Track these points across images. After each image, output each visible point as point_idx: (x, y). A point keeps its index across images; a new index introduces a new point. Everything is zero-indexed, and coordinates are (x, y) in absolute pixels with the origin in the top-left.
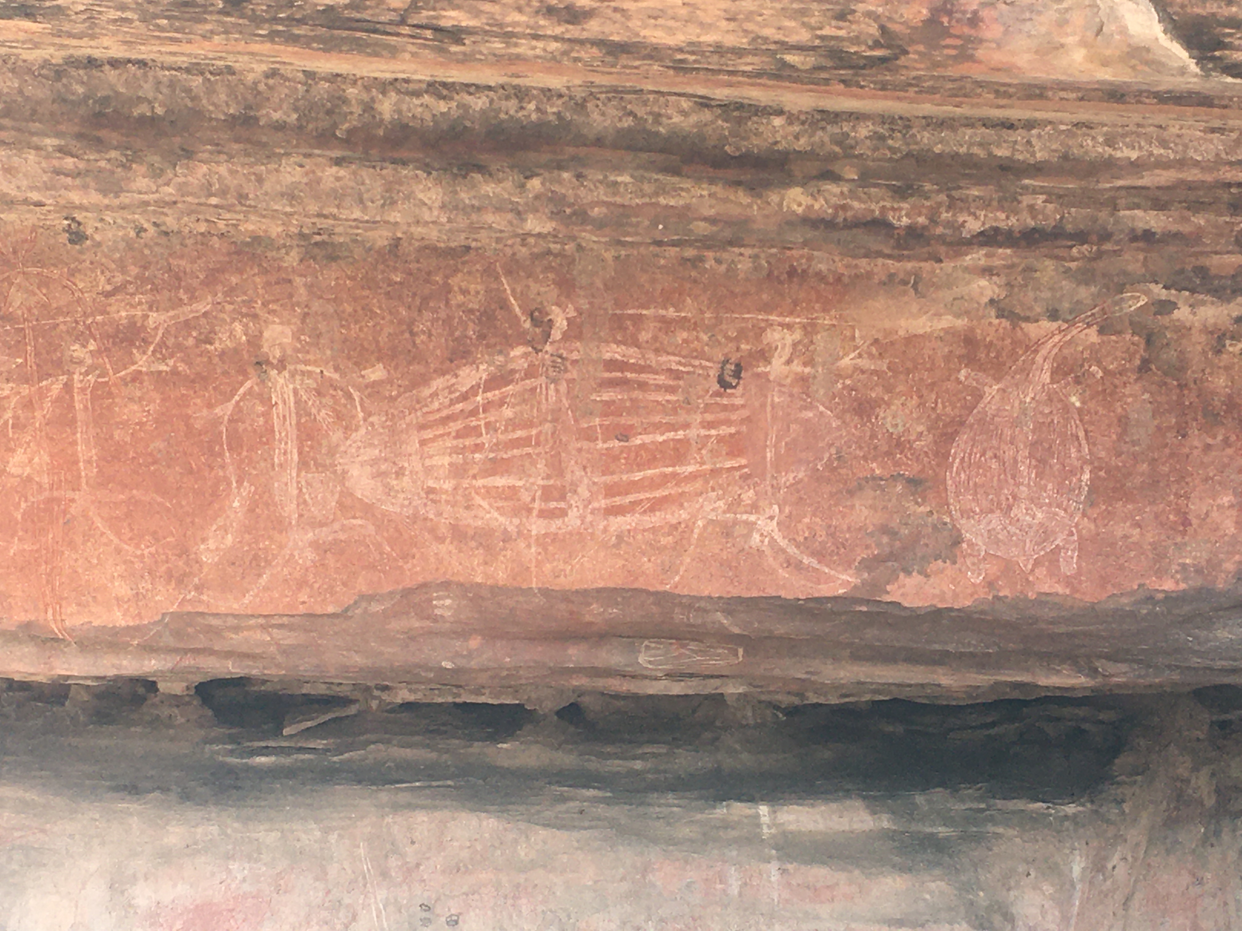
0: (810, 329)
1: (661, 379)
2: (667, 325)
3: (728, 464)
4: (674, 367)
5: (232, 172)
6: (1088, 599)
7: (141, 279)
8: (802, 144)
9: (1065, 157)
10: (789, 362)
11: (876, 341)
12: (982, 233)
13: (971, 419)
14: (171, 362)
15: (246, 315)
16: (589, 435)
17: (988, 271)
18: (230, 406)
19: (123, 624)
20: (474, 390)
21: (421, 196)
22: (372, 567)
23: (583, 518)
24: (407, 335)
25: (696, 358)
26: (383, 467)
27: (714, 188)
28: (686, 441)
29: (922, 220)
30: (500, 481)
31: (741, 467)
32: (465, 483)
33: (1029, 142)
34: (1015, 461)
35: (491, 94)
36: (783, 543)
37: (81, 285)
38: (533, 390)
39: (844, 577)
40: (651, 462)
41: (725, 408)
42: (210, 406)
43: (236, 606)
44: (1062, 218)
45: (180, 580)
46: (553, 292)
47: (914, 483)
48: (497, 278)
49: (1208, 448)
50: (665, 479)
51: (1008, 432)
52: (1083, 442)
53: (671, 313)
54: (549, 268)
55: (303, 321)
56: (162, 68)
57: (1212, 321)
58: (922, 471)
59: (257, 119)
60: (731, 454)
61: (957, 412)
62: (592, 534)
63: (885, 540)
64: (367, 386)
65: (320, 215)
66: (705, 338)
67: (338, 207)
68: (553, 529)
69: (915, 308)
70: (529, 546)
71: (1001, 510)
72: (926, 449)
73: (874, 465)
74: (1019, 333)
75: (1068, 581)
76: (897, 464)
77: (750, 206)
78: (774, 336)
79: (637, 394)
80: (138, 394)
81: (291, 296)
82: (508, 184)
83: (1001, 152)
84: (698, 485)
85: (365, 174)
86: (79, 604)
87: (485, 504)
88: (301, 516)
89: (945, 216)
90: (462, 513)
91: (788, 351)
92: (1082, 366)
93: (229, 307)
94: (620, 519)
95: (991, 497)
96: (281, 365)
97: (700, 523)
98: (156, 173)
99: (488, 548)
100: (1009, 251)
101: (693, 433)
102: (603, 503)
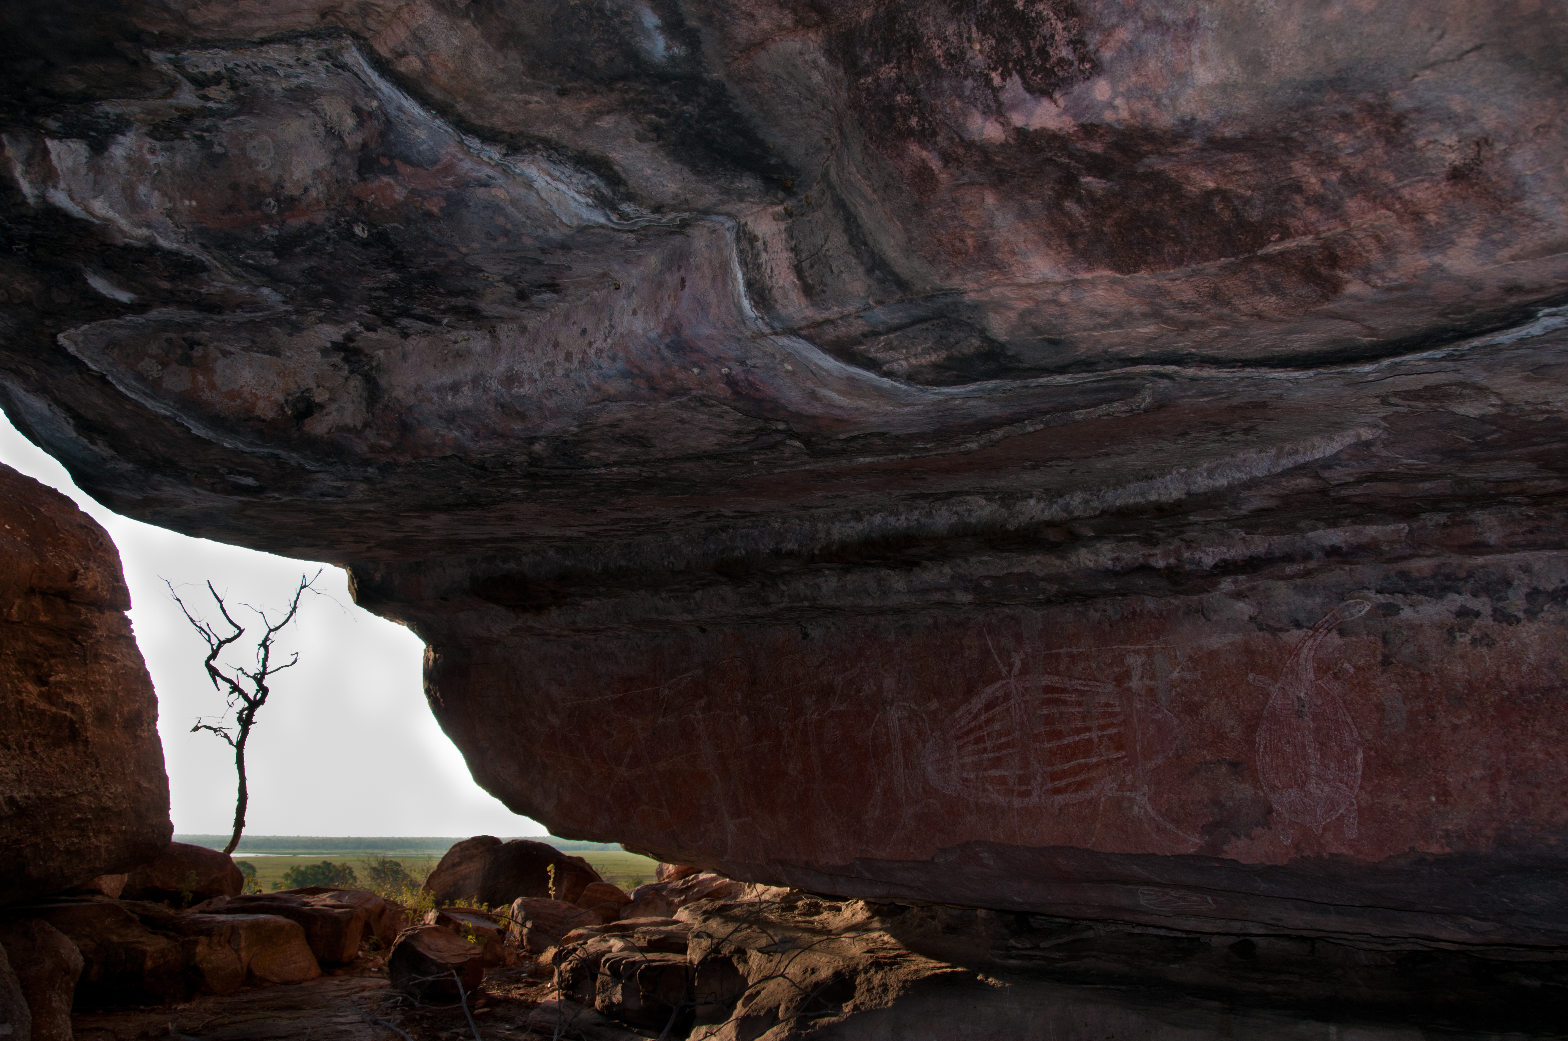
0: (1150, 653)
1: (1073, 697)
2: (1073, 658)
3: (1115, 756)
4: (1080, 687)
6: (1368, 859)
10: (1142, 678)
11: (1190, 658)
12: (1216, 566)
13: (1265, 712)
14: (846, 705)
15: (875, 673)
16: (1039, 739)
17: (1239, 595)
18: (871, 729)
19: (841, 864)
20: (980, 712)
21: (896, 586)
22: (942, 830)
23: (1040, 796)
24: (945, 679)
25: (1090, 680)
26: (942, 765)
28: (1090, 741)
30: (997, 773)
31: (1123, 757)
32: (981, 774)
33: (1166, 486)
36: (1152, 813)
37: (807, 663)
38: (1007, 710)
39: (1193, 839)
40: (1073, 756)
41: (1110, 715)
42: (863, 730)
44: (1270, 545)
45: (859, 837)
46: (1012, 643)
47: (1234, 765)
49: (1456, 727)
50: (1081, 768)
52: (1353, 727)
53: (1074, 651)
55: (899, 675)
57: (1435, 617)
58: (1238, 756)
60: (1117, 749)
61: (1254, 708)
62: (1045, 808)
63: (1216, 810)
64: (930, 713)
66: (1094, 665)
68: (1025, 804)
69: (1207, 629)
71: (1298, 785)
72: (1238, 738)
73: (1205, 752)
74: (1280, 642)
75: (1352, 844)
76: (1220, 751)
78: (1131, 660)
79: (1063, 709)
80: (833, 724)
81: (893, 660)
82: (934, 572)
84: (1100, 771)
86: (822, 852)
87: (991, 788)
88: (907, 797)
90: (980, 794)
91: (1140, 669)
92: (1336, 664)
93: (868, 669)
94: (1060, 797)
95: (1289, 775)
96: (892, 702)
97: (1103, 799)
99: (995, 818)
100: (1243, 577)
101: (1093, 734)
102: (1050, 785)
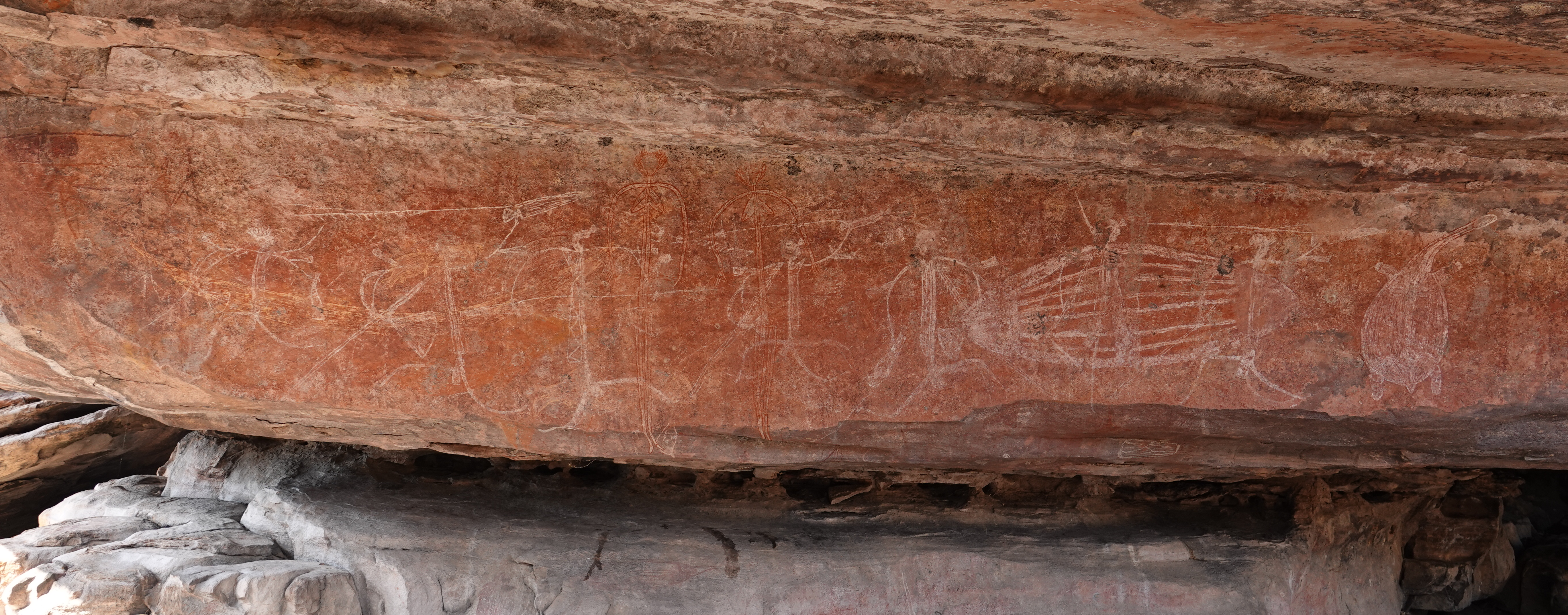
0: (1281, 236)
1: (1180, 268)
2: (1185, 232)
3: (1223, 323)
4: (1190, 260)
5: (943, 120)
6: (1447, 410)
7: (836, 198)
8: (1342, 105)
9: (1523, 116)
10: (1266, 257)
11: (1324, 244)
12: (1416, 173)
13: (1379, 295)
14: (854, 254)
15: (906, 223)
16: (1131, 304)
17: (1409, 199)
18: (893, 283)
19: (811, 428)
20: (1056, 274)
21: (1062, 140)
22: (984, 390)
23: (1125, 358)
24: (1013, 238)
25: (1204, 254)
26: (993, 324)
27: (1256, 138)
28: (1195, 309)
29: (1381, 163)
30: (1072, 334)
31: (1232, 325)
32: (1048, 335)
33: (1498, 106)
34: (1404, 322)
35: (1142, 66)
36: (1257, 374)
37: (795, 202)
38: (1096, 274)
39: (1296, 397)
40: (1172, 322)
41: (1222, 287)
42: (879, 283)
43: (890, 416)
44: (1467, 163)
45: (853, 399)
46: (1111, 211)
47: (1340, 335)
48: (1075, 201)
49: (1520, 315)
50: (1181, 333)
51: (1401, 303)
52: (1446, 310)
53: (1189, 225)
54: (1109, 195)
55: (944, 228)
56: (924, 42)
57: (1528, 234)
58: (1346, 328)
59: (986, 79)
60: (1226, 317)
61: (1371, 290)
62: (1132, 369)
63: (1323, 372)
64: (985, 271)
65: (993, 152)
66: (1211, 241)
67: (1006, 146)
68: (1106, 365)
69: (1353, 223)
70: (1090, 377)
71: (1394, 353)
72: (1349, 314)
73: (1317, 324)
74: (1418, 239)
75: (1436, 399)
76: (1331, 323)
77: (1277, 150)
78: (1256, 240)
79: (1164, 277)
80: (832, 274)
81: (936, 211)
82: (1121, 132)
83: (1479, 112)
84: (1203, 336)
85: (1029, 124)
86: (781, 416)
87: (1060, 349)
88: (937, 356)
89: (1397, 160)
90: (1045, 354)
91: (1266, 250)
92: (1451, 261)
93: (894, 218)
94: (1150, 359)
95: (1388, 345)
96: (928, 256)
97: (1204, 361)
98: (892, 119)
99: (1063, 378)
100: (1426, 185)
101: (1199, 303)
102: (1140, 348)
